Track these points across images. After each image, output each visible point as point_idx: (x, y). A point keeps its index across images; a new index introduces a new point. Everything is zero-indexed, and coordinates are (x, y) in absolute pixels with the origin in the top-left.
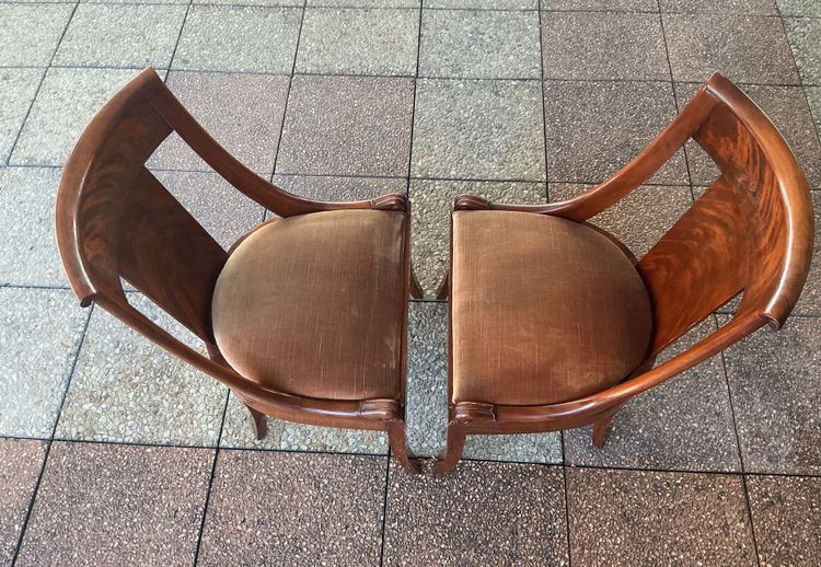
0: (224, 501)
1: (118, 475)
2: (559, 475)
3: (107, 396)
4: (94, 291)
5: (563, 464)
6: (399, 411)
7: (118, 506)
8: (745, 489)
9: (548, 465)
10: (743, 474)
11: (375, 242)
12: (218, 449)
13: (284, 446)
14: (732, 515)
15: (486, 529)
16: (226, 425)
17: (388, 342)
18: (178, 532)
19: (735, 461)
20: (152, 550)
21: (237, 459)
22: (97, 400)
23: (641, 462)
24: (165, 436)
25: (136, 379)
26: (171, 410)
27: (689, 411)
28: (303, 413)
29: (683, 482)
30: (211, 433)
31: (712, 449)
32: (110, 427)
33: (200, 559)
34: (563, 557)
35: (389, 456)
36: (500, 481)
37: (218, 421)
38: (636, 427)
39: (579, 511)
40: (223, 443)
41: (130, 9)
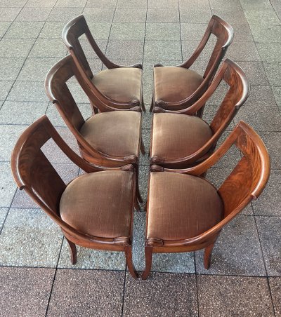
0: (59, 289)
1: (16, 279)
2: (194, 278)
3: (12, 248)
4: (24, 184)
5: (195, 273)
6: (130, 242)
7: (15, 291)
8: (268, 283)
9: (190, 274)
10: (267, 277)
11: (122, 181)
12: (57, 269)
13: (83, 267)
14: (263, 292)
15: (165, 299)
16: (60, 259)
17: (126, 217)
18: (40, 301)
19: (264, 272)
20: (29, 308)
21: (64, 273)
22: (8, 250)
23: (226, 272)
24: (35, 264)
25: (24, 242)
26: (38, 253)
27: (245, 253)
28: (93, 242)
29: (244, 280)
30: (54, 263)
31: (254, 267)
32: (13, 260)
33: (48, 312)
34: (196, 310)
35: (126, 271)
36: (170, 280)
37: (57, 258)
38: (224, 259)
39: (202, 291)
40: (59, 266)
41: (26, 104)
